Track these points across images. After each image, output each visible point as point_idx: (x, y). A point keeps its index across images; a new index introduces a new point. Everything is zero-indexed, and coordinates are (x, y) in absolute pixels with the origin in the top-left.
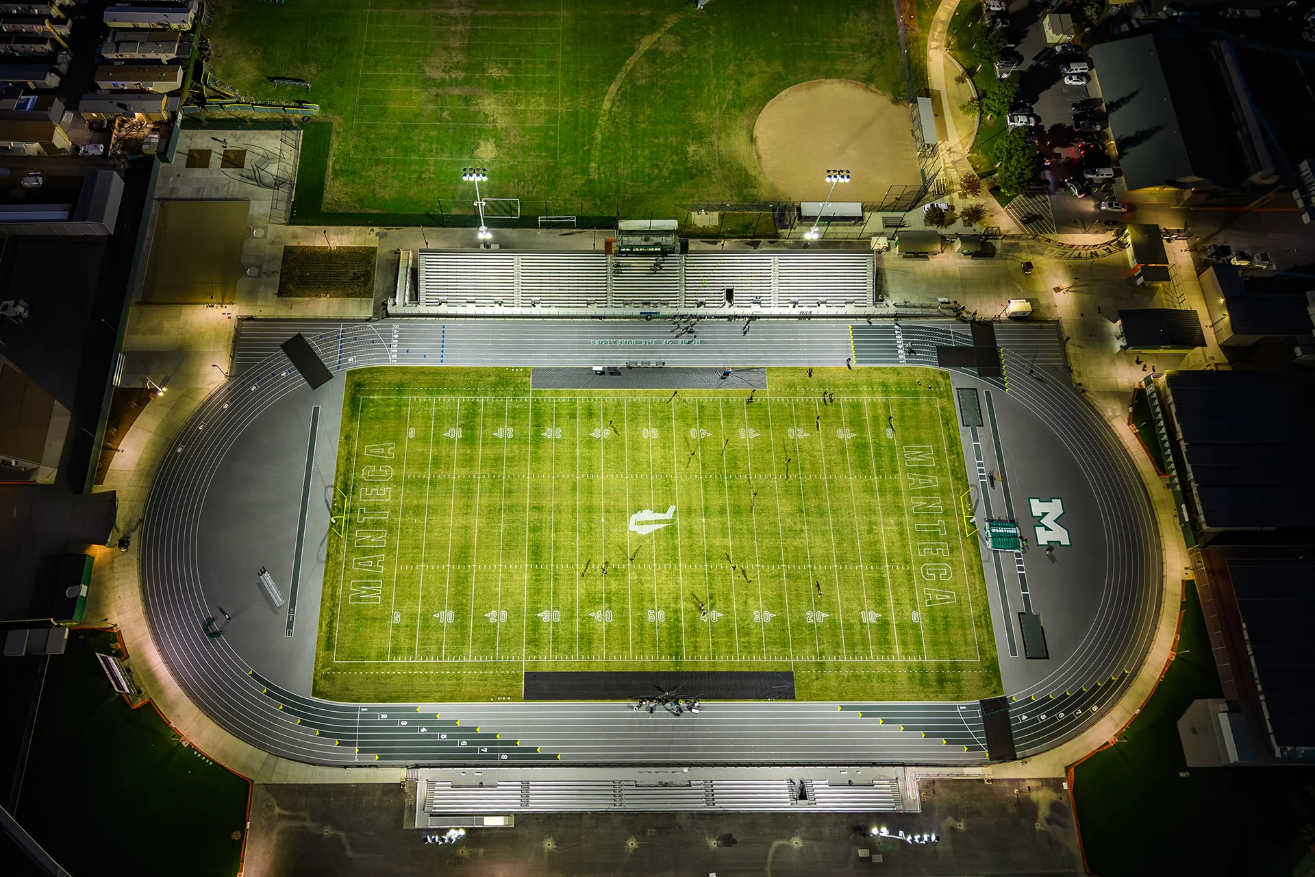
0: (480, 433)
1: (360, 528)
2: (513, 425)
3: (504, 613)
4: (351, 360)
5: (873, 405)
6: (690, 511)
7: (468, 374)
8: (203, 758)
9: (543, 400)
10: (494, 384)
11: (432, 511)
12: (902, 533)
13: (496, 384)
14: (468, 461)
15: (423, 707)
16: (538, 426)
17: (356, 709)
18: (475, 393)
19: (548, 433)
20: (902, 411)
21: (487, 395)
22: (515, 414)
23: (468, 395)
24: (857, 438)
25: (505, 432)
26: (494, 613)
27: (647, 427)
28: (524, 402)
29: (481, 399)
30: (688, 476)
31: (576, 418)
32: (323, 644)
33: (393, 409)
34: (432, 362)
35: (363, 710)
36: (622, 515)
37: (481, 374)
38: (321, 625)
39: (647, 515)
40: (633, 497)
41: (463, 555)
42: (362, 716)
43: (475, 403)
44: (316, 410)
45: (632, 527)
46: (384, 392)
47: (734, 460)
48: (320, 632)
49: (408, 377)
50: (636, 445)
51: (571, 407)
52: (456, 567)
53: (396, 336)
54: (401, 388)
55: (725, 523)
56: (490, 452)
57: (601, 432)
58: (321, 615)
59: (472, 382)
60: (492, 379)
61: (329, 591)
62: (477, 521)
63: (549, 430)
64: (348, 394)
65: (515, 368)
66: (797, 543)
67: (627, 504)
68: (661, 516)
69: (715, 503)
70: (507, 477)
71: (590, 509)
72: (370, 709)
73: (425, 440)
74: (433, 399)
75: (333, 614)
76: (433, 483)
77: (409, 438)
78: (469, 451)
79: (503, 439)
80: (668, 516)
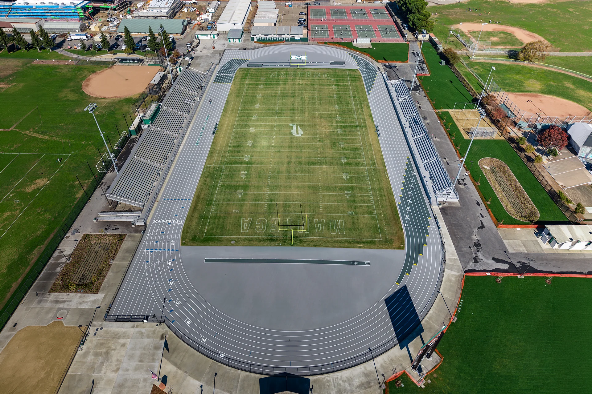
0: (241, 183)
2: (239, 172)
3: (344, 174)
4: (173, 244)
5: (250, 81)
6: (292, 121)
7: (201, 189)
8: (461, 306)
9: (226, 161)
11: (287, 200)
12: (303, 79)
13: (212, 178)
14: (258, 187)
15: (398, 201)
16: (242, 163)
17: (406, 229)
18: (215, 186)
21: (218, 181)
22: (233, 171)
23: (216, 189)
24: (263, 85)
25: (243, 174)
26: (344, 177)
27: (249, 130)
28: (226, 168)
29: (220, 183)
30: (275, 120)
31: (240, 151)
32: (371, 245)
33: (217, 220)
34: (188, 204)
35: (406, 226)
36: (293, 138)
37: (203, 184)
38: (360, 247)
39: (294, 131)
40: (285, 135)
41: (315, 188)
42: (410, 226)
43: (222, 186)
44: (207, 261)
45: (300, 135)
46: (203, 226)
47: (268, 110)
48: (364, 248)
49: (195, 215)
50: (257, 134)
51: (233, 152)
52: (320, 190)
53: (163, 221)
54: (203, 218)
55: (298, 113)
56: (254, 180)
57: (249, 143)
58: (354, 247)
59: (208, 187)
60: (208, 179)
61: (338, 245)
62: (295, 183)
63: (245, 159)
64: (200, 244)
65: (203, 171)
66: (306, 99)
67: (287, 136)
69: (289, 115)
70: (270, 173)
71: (290, 147)
72: (405, 222)
73: (242, 205)
74: (215, 203)
75: (352, 241)
76: (271, 200)
77: (239, 212)
78: (252, 187)
79: (247, 175)
80: (294, 126)
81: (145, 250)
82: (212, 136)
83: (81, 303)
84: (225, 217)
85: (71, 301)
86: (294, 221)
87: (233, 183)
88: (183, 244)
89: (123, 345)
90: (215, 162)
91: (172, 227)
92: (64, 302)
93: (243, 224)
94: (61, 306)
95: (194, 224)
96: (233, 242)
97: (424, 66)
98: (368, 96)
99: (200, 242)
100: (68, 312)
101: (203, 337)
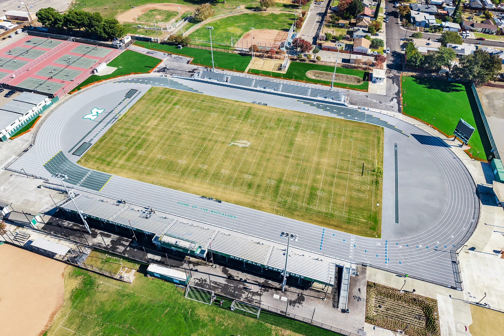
0: (308, 191)
1: (368, 168)
2: (290, 190)
4: (379, 244)
5: (120, 159)
6: (223, 143)
7: (309, 219)
9: (272, 197)
10: (295, 211)
11: (335, 167)
13: (295, 210)
14: (315, 181)
15: (342, 118)
16: (277, 187)
18: (307, 209)
19: (273, 183)
20: (110, 154)
21: (301, 206)
22: (288, 194)
23: (311, 209)
24: (138, 150)
25: (294, 188)
26: (312, 133)
27: (225, 174)
28: (282, 198)
29: (304, 205)
30: (217, 153)
31: (258, 185)
34: (330, 231)
36: (251, 148)
37: (302, 217)
39: (241, 145)
40: (244, 152)
41: (322, 150)
42: (364, 120)
43: (308, 204)
44: (397, 221)
45: (248, 143)
46: (359, 222)
47: (194, 155)
48: (383, 142)
49: (344, 226)
50: (234, 169)
51: (258, 190)
52: (325, 147)
53: (351, 251)
54: (349, 221)
55: (212, 137)
56: (304, 182)
57: (248, 177)
59: (308, 214)
60: (296, 213)
62: (315, 159)
63: (273, 184)
64: (379, 225)
65: (282, 216)
66: (189, 127)
67: (247, 151)
68: (236, 144)
69: (212, 143)
70: (298, 170)
71: (264, 152)
72: (361, 121)
73: (336, 194)
74: (330, 211)
76: (333, 176)
77: (345, 197)
78: (315, 184)
79: (296, 185)
80: (233, 143)
81: (387, 265)
82: (224, 204)
83: (449, 313)
84: (350, 207)
85: (448, 322)
86: (359, 167)
87: (307, 196)
88: (379, 236)
89: (479, 277)
90: (269, 205)
91: (358, 244)
92: (449, 328)
93: (359, 196)
94: (454, 330)
95: (355, 228)
96: (378, 205)
97: (173, 56)
98: (204, 94)
99: (377, 225)
100: (459, 322)
101: (462, 230)
